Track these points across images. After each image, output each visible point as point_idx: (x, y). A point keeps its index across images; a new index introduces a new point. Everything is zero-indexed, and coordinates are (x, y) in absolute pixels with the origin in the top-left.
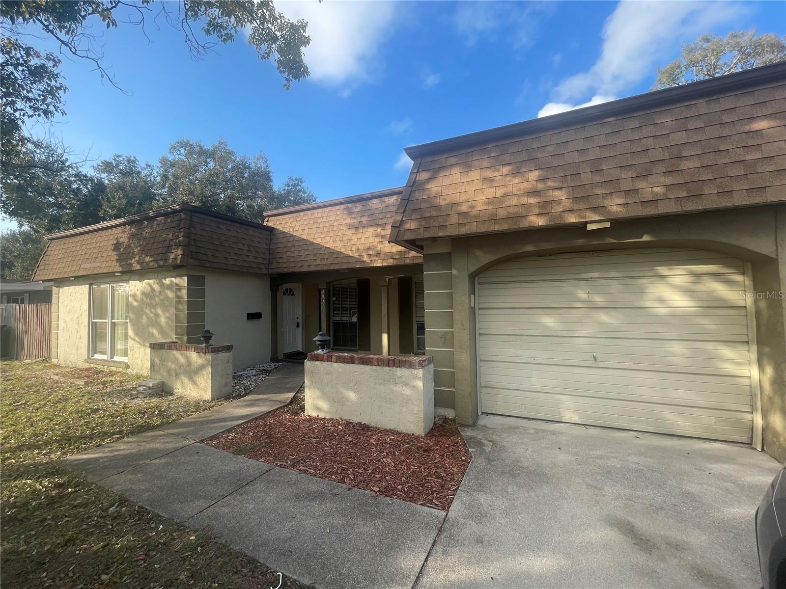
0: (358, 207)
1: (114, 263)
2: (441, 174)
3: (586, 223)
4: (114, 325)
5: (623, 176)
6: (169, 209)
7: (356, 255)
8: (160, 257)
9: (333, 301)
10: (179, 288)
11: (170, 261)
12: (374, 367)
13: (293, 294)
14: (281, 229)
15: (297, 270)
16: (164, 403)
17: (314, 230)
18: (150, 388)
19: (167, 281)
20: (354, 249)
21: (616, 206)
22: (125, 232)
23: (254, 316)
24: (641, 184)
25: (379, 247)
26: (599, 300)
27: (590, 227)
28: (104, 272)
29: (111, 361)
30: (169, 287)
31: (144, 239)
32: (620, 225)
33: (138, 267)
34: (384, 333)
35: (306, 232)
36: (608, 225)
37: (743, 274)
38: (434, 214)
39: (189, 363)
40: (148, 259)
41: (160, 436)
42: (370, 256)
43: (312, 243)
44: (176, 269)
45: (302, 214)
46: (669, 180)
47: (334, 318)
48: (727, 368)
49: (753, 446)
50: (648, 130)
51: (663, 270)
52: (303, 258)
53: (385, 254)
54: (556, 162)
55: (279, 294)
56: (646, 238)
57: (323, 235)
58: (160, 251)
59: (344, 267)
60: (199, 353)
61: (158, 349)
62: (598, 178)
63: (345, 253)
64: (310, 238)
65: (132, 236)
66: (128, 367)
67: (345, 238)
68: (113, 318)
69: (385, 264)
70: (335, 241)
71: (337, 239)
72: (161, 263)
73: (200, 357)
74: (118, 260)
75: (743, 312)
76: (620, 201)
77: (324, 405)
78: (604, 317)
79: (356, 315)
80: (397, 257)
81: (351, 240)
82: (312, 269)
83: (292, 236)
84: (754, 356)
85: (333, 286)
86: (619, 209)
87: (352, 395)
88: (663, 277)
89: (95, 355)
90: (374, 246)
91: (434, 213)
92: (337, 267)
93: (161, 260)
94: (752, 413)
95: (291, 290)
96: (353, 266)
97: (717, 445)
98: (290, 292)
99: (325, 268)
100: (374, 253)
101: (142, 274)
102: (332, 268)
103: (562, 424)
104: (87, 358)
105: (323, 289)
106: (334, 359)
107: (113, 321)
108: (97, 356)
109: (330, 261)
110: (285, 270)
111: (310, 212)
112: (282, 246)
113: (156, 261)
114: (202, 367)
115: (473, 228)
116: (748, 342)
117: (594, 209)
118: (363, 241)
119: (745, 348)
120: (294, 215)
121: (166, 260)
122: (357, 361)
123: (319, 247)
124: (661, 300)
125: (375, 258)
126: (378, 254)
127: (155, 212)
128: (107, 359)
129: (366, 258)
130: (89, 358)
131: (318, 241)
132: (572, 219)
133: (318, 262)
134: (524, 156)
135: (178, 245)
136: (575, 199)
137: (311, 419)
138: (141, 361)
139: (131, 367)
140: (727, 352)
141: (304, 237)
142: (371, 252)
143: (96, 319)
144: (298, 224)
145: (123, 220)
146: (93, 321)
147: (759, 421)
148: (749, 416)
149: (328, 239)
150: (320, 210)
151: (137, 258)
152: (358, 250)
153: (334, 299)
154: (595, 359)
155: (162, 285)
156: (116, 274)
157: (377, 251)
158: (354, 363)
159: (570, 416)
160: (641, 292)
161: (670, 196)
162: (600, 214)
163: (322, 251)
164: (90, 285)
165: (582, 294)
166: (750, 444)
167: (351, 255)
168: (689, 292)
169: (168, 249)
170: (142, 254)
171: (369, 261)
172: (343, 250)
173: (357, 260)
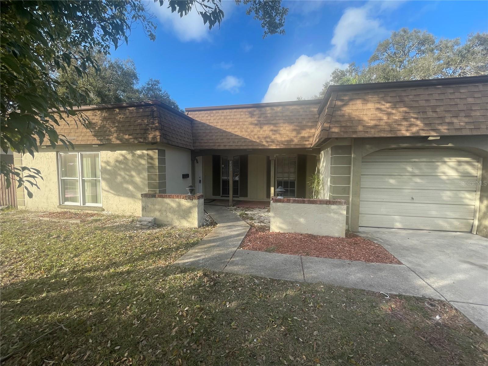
0: (257, 112)
1: (92, 138)
2: (351, 103)
3: (429, 136)
4: (83, 181)
5: (446, 115)
6: (143, 103)
7: (258, 141)
8: (139, 136)
10: (151, 158)
11: (150, 140)
13: (198, 163)
14: (200, 121)
15: (216, 148)
17: (226, 123)
19: (139, 152)
20: (256, 137)
21: (444, 130)
22: (96, 115)
23: (185, 176)
24: (455, 121)
25: (273, 137)
26: (417, 172)
27: (430, 138)
28: (83, 143)
29: (84, 207)
30: (141, 157)
31: (119, 122)
32: (444, 138)
33: (118, 142)
34: (272, 187)
35: (220, 124)
36: (439, 138)
37: (478, 162)
38: (349, 124)
39: (179, 205)
40: (127, 137)
42: (267, 142)
43: (225, 132)
45: (214, 112)
46: (467, 120)
47: (223, 178)
48: (467, 201)
49: (472, 233)
50: (457, 95)
51: (446, 159)
52: (219, 141)
53: (278, 141)
54: (415, 104)
56: (450, 145)
57: (233, 127)
58: (138, 131)
59: (250, 147)
60: (187, 199)
61: (149, 197)
62: (435, 115)
63: (250, 139)
64: (223, 128)
65: (105, 119)
66: (103, 210)
67: (249, 130)
68: (83, 176)
69: (278, 147)
70: (242, 131)
71: (243, 130)
72: (142, 140)
73: (188, 202)
74: (95, 136)
75: (476, 178)
76: (446, 127)
77: (284, 226)
78: (418, 180)
80: (286, 143)
81: (252, 131)
82: (227, 148)
83: (209, 126)
84: (478, 197)
85: (223, 158)
86: (445, 131)
87: (302, 220)
88: (445, 162)
89: (65, 202)
90: (269, 136)
92: (245, 148)
93: (141, 138)
94: (473, 220)
95: (197, 160)
96: (257, 147)
97: (458, 233)
99: (237, 148)
100: (270, 140)
102: (242, 148)
103: (394, 229)
104: (58, 205)
107: (83, 179)
108: (67, 203)
109: (239, 144)
110: (207, 148)
111: (220, 111)
112: (202, 132)
113: (136, 138)
116: (476, 191)
117: (433, 130)
118: (261, 132)
119: (474, 194)
120: (209, 112)
121: (145, 138)
123: (231, 135)
124: (444, 173)
125: (271, 144)
126: (273, 142)
127: (128, 104)
128: (79, 205)
129: (264, 143)
130: (60, 205)
131: (230, 130)
132: (423, 134)
133: (231, 144)
134: (398, 99)
135: (156, 129)
136: (426, 124)
137: (273, 234)
138: (116, 205)
139: (106, 210)
140: (468, 195)
141: (219, 127)
142: (268, 140)
143: (65, 177)
144: (212, 118)
145: (95, 107)
146: (62, 178)
147: (476, 223)
148: (472, 221)
149: (236, 130)
150: (228, 111)
151: (115, 135)
153: (223, 166)
154: (413, 198)
156: (93, 146)
157: (272, 139)
158: (305, 203)
159: (398, 225)
160: (436, 168)
161: (467, 127)
162: (437, 133)
163: (233, 137)
164: (57, 152)
165: (410, 169)
166: (471, 232)
167: (254, 140)
168: (456, 170)
169: (145, 131)
170: (120, 133)
171: (267, 145)
172: (248, 137)
173: (259, 144)
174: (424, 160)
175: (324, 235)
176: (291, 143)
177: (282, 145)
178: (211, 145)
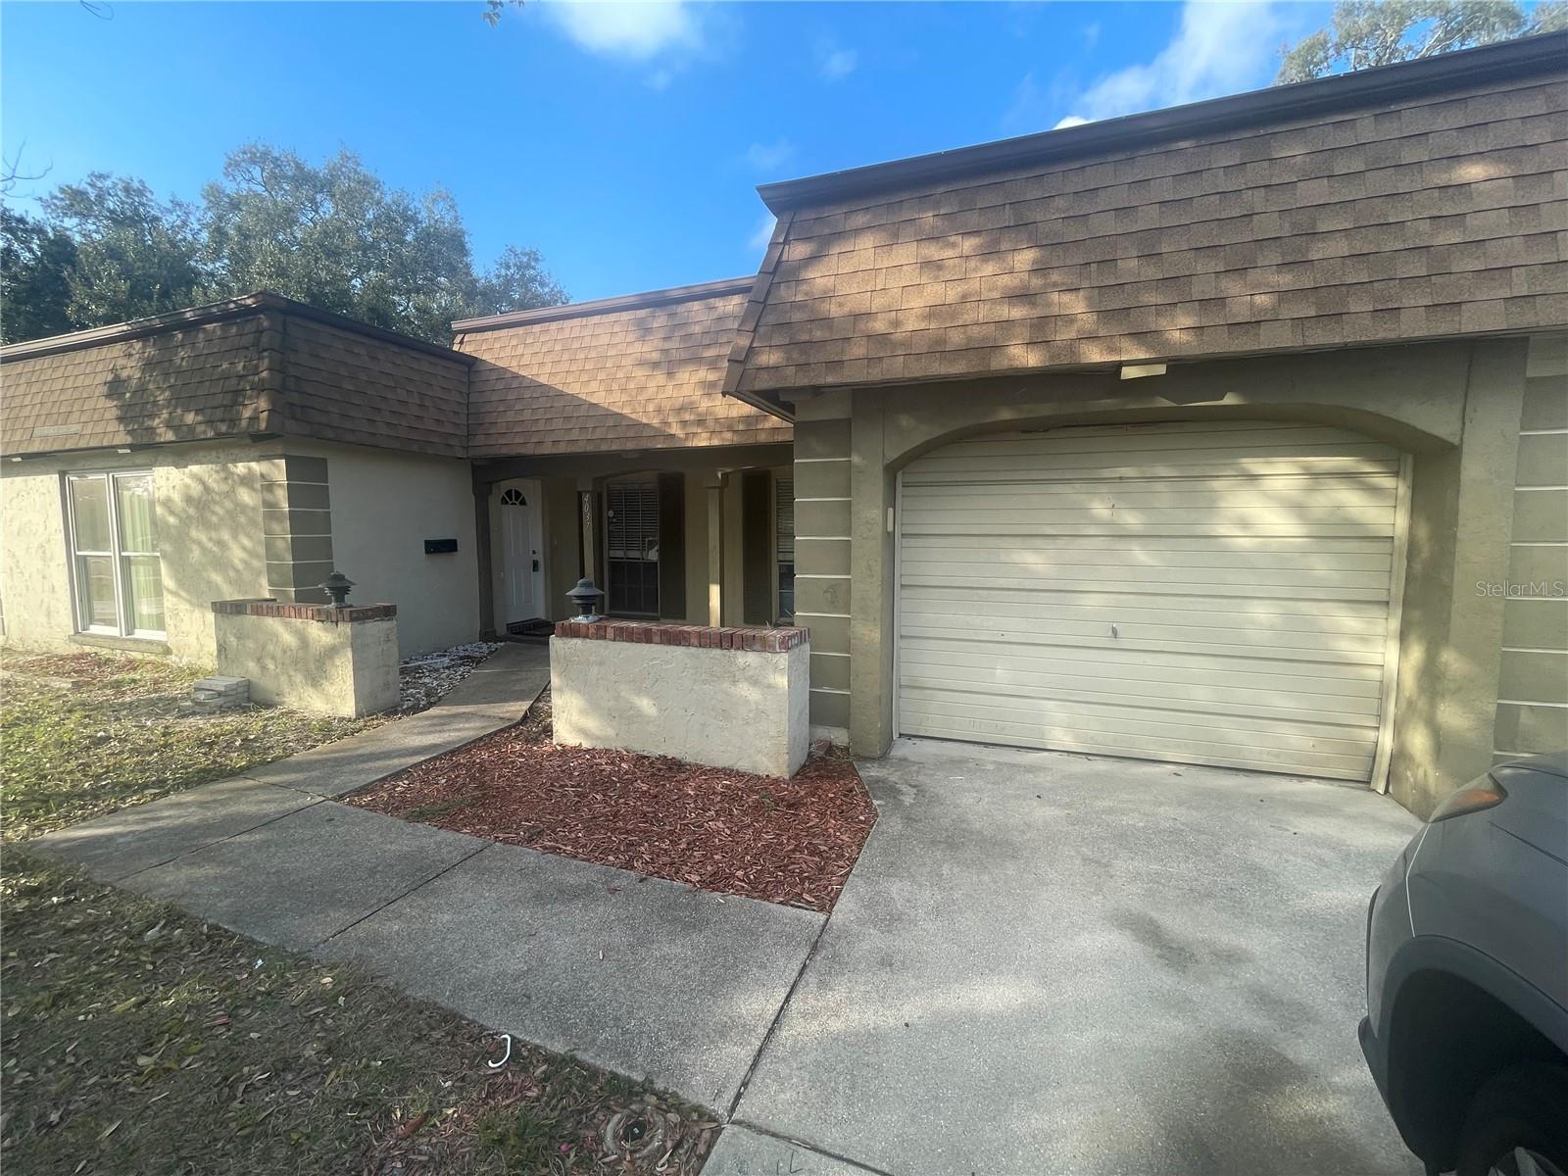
0: (660, 320)
1: (113, 426)
2: (836, 250)
3: (1120, 365)
4: (126, 562)
5: (1200, 269)
6: (232, 306)
7: (655, 422)
8: (219, 413)
9: (609, 517)
10: (269, 486)
11: (244, 423)
12: (692, 650)
13: (523, 503)
14: (493, 362)
15: (529, 450)
16: (254, 724)
17: (564, 367)
18: (220, 694)
19: (240, 468)
20: (651, 408)
21: (1180, 332)
22: (130, 355)
23: (440, 547)
24: (1232, 287)
25: (704, 405)
26: (1132, 520)
27: (1129, 373)
28: (92, 444)
29: (130, 640)
30: (247, 481)
31: (179, 372)
32: (1186, 371)
33: (170, 436)
34: (713, 583)
35: (548, 369)
36: (1161, 370)
37: (1396, 474)
38: (818, 335)
39: (304, 641)
40: (190, 418)
41: (249, 789)
42: (684, 423)
43: (561, 395)
44: (260, 441)
45: (537, 328)
46: (1285, 280)
47: (612, 554)
48: (1347, 648)
49: (1372, 786)
50: (1258, 173)
51: (1254, 465)
52: (541, 426)
53: (717, 420)
54: (1073, 233)
55: (494, 502)
56: (1230, 400)
57: (585, 378)
58: (219, 400)
59: (630, 446)
60: (323, 621)
61: (231, 613)
62: (1151, 272)
63: (633, 416)
64: (557, 383)
65: (149, 365)
66: (167, 651)
67: (632, 386)
68: (123, 547)
69: (716, 442)
70: (609, 391)
71: (615, 386)
72: (223, 428)
73: (326, 630)
74: (120, 419)
75: (1386, 547)
76: (1189, 322)
77: (592, 724)
78: (1140, 554)
79: (657, 548)
80: (741, 427)
81: (643, 388)
82: (562, 449)
83: (516, 376)
84: (1395, 624)
85: (608, 488)
86: (1185, 337)
87: (646, 705)
88: (1254, 477)
89: (91, 627)
90: (692, 403)
91: (819, 333)
92: (615, 447)
93: (222, 421)
94: (1378, 728)
95: (518, 494)
96: (650, 445)
97: (1313, 785)
98: (515, 497)
99: (590, 448)
100: (692, 417)
101: (182, 450)
102: (604, 447)
103: (1046, 754)
104: (72, 633)
105: (587, 492)
106: (610, 633)
107: (123, 554)
108: (95, 629)
109: (598, 435)
110: (504, 451)
111: (554, 326)
112: (495, 397)
113: (210, 422)
114: (332, 652)
115: (896, 368)
116: (1387, 603)
117: (1139, 336)
118: (669, 391)
119: (1378, 613)
120: (521, 330)
121: (233, 421)
122: (657, 638)
123: (576, 402)
124: (1244, 523)
125: (695, 430)
126: (701, 422)
127: (198, 312)
128: (118, 635)
129: (676, 430)
130: (77, 632)
131: (573, 389)
132: (1094, 355)
133: (575, 435)
134: (1008, 217)
135: (260, 389)
136: (1105, 315)
137: (565, 752)
138: (198, 638)
139: (174, 651)
140: (1347, 620)
141: (543, 380)
142: (687, 417)
143: (85, 550)
144: (529, 351)
145: (125, 328)
146: (79, 553)
147: (1387, 740)
148: (1371, 735)
149: (594, 386)
150: (576, 322)
151: (165, 415)
152: (659, 410)
153: (611, 513)
154: (1115, 632)
155: (228, 476)
156: (120, 451)
157: (699, 415)
158: (651, 642)
159: (1061, 738)
160: (1210, 506)
161: (1285, 314)
162: (1150, 347)
163: (582, 412)
164: (62, 474)
165: (1100, 509)
166: (1366, 783)
167: (645, 421)
168: (1298, 508)
169: (236, 397)
170: (176, 408)
171: (682, 436)
172: (626, 411)
173: (660, 434)
174: (1162, 471)
175: (720, 764)
176: (760, 427)
177: (728, 435)
178: (517, 441)
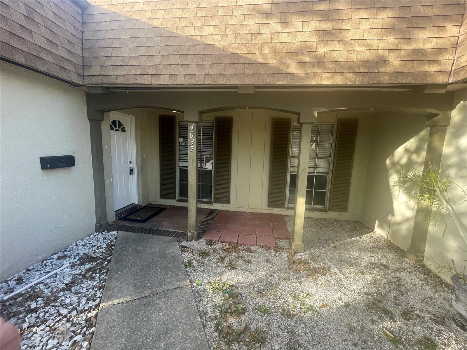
7: (273, 62)
9: (179, 142)
13: (123, 130)
15: (146, 81)
20: (267, 50)
23: (57, 163)
25: (321, 50)
35: (161, 14)
42: (303, 64)
43: (175, 36)
47: (181, 164)
52: (157, 61)
53: (336, 62)
57: (198, 23)
63: (250, 56)
64: (170, 26)
67: (245, 31)
70: (223, 35)
71: (229, 32)
80: (362, 70)
81: (257, 34)
83: (129, 20)
85: (179, 124)
90: (308, 47)
92: (234, 81)
95: (120, 124)
98: (117, 125)
100: (310, 60)
105: (192, 122)
109: (216, 70)
112: (109, 35)
118: (284, 38)
133: (192, 70)
141: (157, 23)
142: (305, 59)
149: (207, 30)
152: (275, 52)
153: (181, 140)
163: (199, 50)
167: (262, 61)
171: (303, 75)
172: (242, 52)
176: (382, 70)
177: (351, 76)
178: (133, 73)
